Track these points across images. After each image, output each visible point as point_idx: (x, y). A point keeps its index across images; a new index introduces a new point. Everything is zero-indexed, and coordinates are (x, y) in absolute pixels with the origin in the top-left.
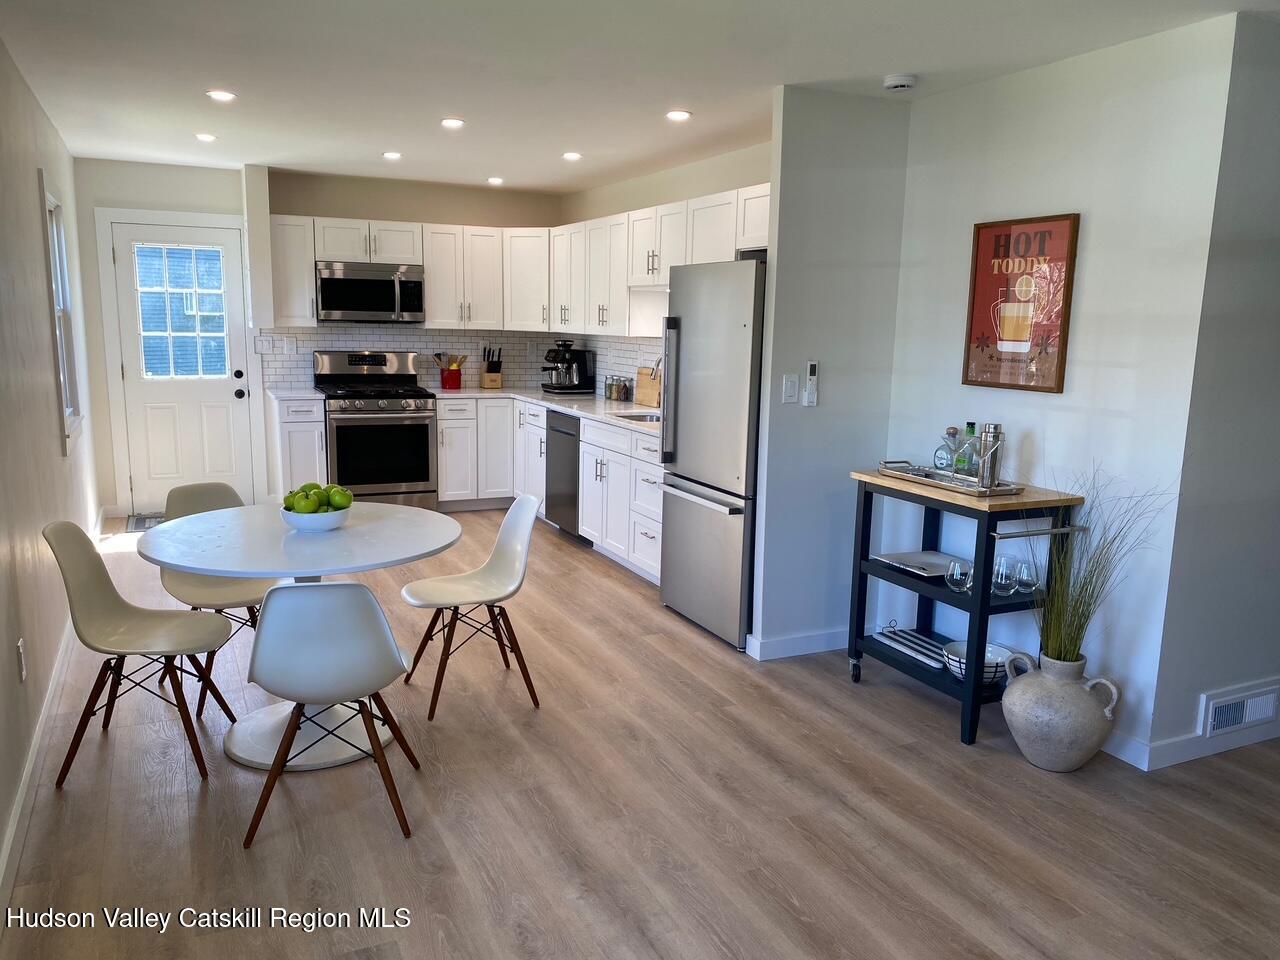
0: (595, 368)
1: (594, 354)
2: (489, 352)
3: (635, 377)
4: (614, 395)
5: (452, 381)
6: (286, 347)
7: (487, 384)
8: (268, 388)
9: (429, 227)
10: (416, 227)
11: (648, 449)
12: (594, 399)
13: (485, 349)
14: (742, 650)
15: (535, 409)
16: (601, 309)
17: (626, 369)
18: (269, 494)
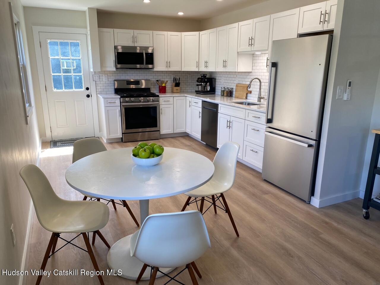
0: (215, 84)
1: (215, 79)
2: (176, 79)
3: (234, 88)
4: (225, 94)
5: (163, 90)
6: (104, 79)
7: (175, 91)
8: (98, 94)
9: (155, 32)
10: (150, 32)
11: (255, 117)
12: (215, 96)
13: (174, 78)
14: (309, 203)
15: (196, 100)
16: (225, 62)
17: (230, 84)
18: (100, 132)
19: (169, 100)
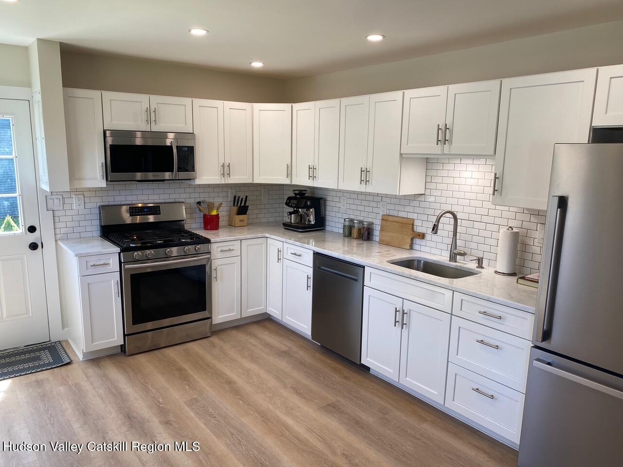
0: (325, 210)
1: (325, 200)
2: (238, 199)
3: (378, 222)
4: (355, 232)
5: (212, 223)
6: (75, 204)
7: (238, 223)
8: (59, 240)
9: (198, 102)
10: (187, 101)
12: (325, 235)
13: (235, 197)
15: (298, 250)
16: (364, 171)
18: (63, 328)
19: (231, 248)
